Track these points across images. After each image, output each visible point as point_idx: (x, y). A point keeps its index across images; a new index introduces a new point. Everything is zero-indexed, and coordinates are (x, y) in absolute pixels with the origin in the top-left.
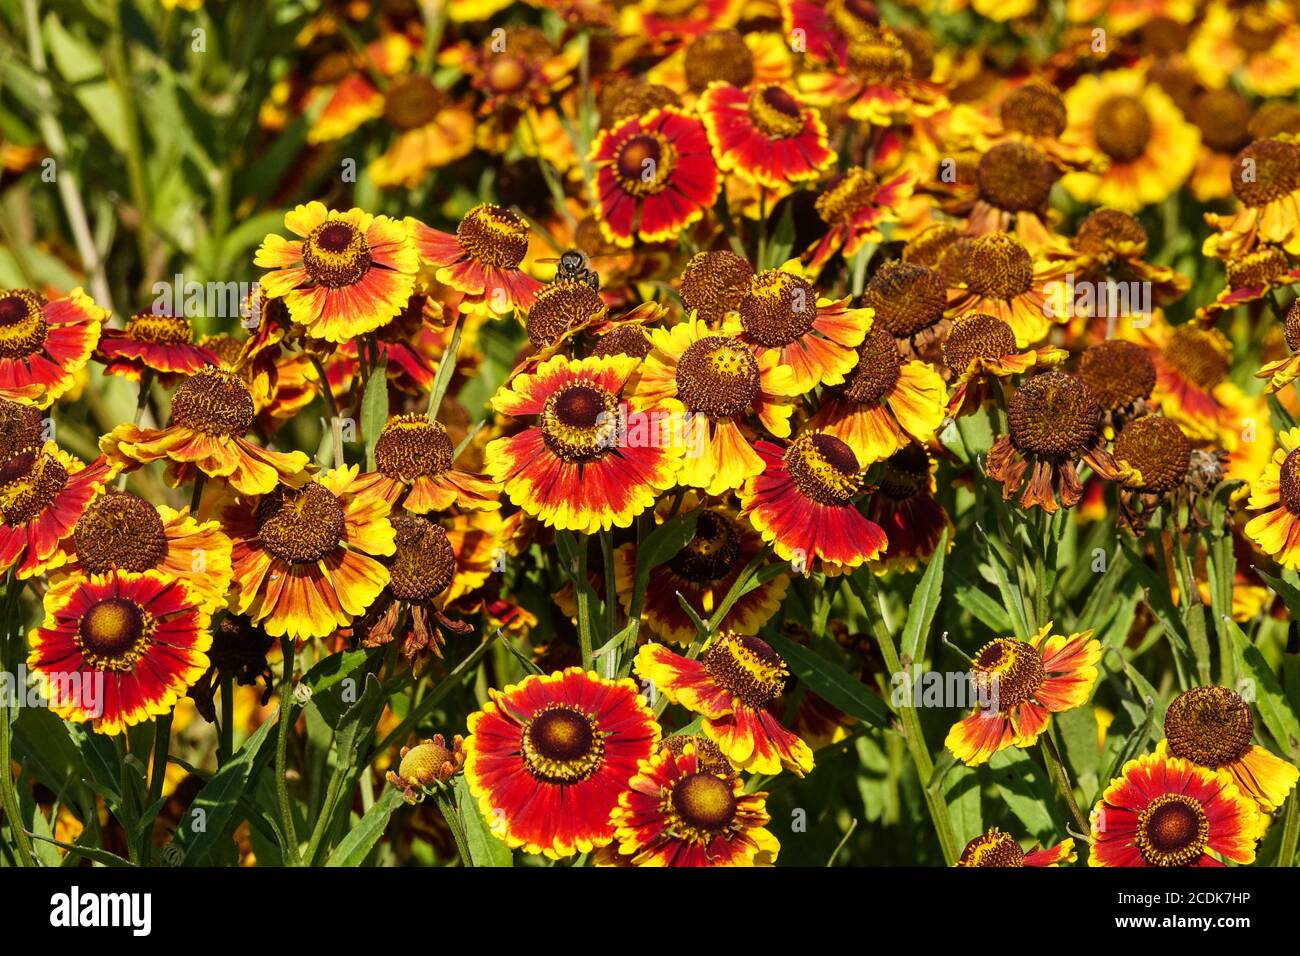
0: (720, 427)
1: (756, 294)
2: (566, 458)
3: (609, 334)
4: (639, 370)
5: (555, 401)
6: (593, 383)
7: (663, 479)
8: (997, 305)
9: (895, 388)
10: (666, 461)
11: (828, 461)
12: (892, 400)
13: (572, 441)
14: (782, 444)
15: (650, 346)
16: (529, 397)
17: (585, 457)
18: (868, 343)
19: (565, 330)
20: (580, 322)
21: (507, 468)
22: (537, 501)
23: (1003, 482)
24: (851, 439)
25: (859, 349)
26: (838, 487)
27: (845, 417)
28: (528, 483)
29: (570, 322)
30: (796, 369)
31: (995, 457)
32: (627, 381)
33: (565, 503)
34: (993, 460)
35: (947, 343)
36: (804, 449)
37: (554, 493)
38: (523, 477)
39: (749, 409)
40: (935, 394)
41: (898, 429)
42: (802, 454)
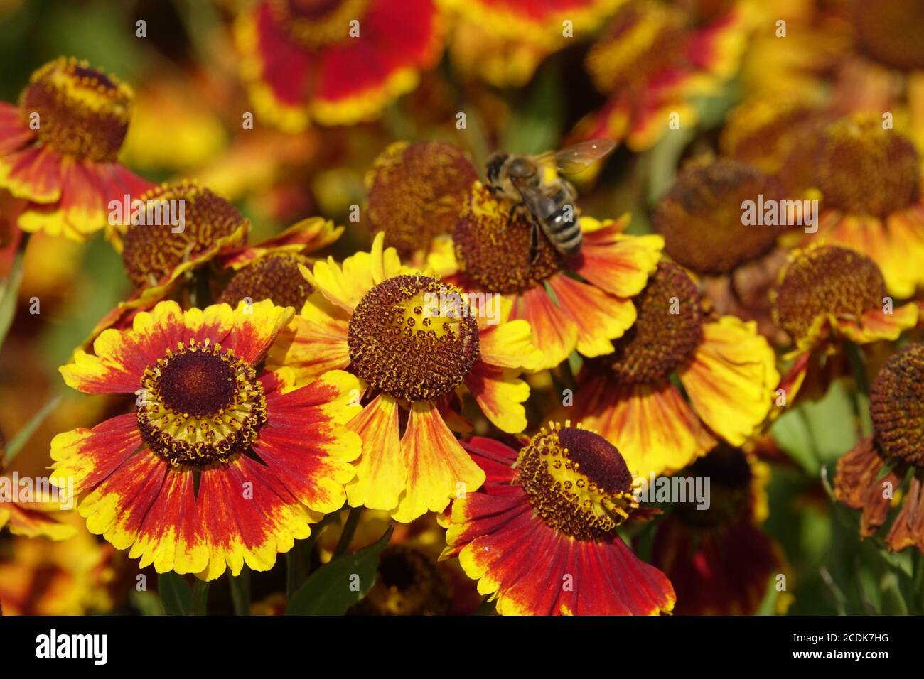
0: (415, 417)
1: (478, 211)
2: (174, 462)
3: (248, 268)
4: (292, 326)
5: (158, 372)
6: (218, 347)
7: (324, 496)
8: (865, 229)
9: (694, 359)
10: (330, 469)
11: (582, 471)
12: (689, 380)
13: (183, 436)
14: (513, 442)
15: (310, 289)
16: (119, 366)
17: (201, 461)
18: (651, 291)
19: (181, 260)
20: (204, 248)
21: (83, 475)
22: (128, 528)
23: (861, 510)
24: (624, 437)
25: (637, 300)
26: (598, 511)
27: (615, 404)
28: (114, 499)
29: (189, 248)
30: (538, 329)
31: (849, 469)
32: (273, 341)
33: (171, 533)
34: (845, 474)
35: (781, 289)
36: (545, 452)
37: (156, 517)
38: (106, 491)
39: (461, 389)
40: (757, 370)
41: (696, 424)
42: (543, 459)
